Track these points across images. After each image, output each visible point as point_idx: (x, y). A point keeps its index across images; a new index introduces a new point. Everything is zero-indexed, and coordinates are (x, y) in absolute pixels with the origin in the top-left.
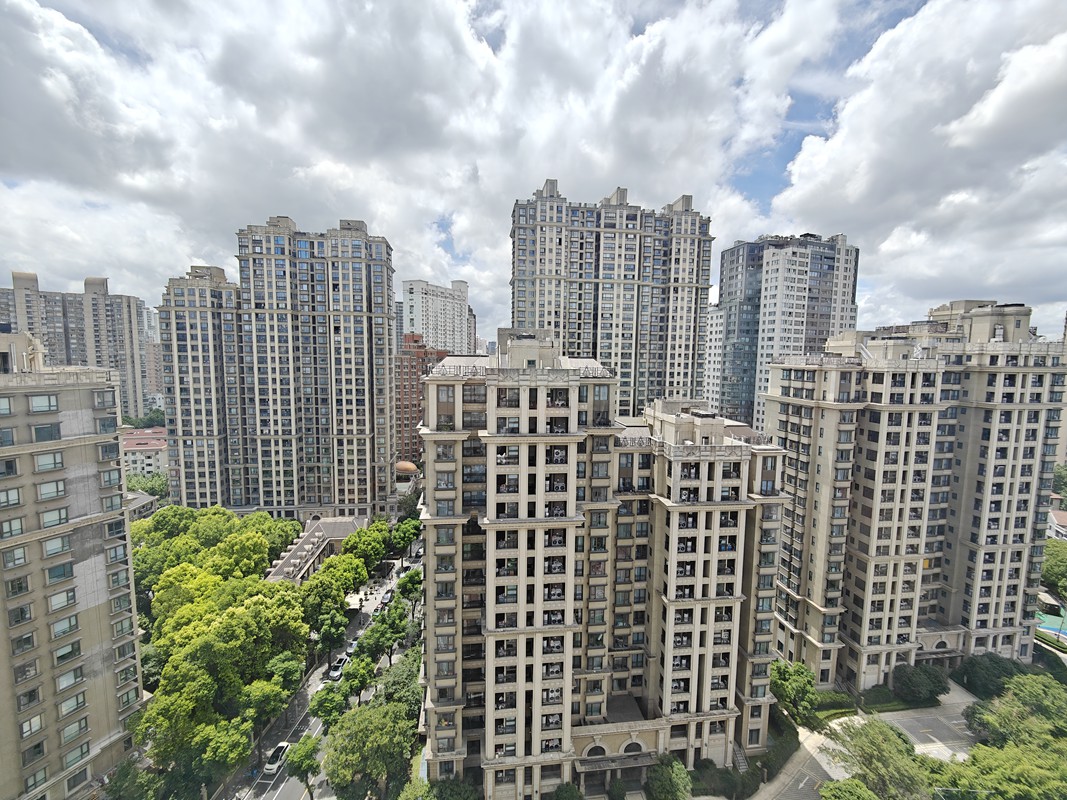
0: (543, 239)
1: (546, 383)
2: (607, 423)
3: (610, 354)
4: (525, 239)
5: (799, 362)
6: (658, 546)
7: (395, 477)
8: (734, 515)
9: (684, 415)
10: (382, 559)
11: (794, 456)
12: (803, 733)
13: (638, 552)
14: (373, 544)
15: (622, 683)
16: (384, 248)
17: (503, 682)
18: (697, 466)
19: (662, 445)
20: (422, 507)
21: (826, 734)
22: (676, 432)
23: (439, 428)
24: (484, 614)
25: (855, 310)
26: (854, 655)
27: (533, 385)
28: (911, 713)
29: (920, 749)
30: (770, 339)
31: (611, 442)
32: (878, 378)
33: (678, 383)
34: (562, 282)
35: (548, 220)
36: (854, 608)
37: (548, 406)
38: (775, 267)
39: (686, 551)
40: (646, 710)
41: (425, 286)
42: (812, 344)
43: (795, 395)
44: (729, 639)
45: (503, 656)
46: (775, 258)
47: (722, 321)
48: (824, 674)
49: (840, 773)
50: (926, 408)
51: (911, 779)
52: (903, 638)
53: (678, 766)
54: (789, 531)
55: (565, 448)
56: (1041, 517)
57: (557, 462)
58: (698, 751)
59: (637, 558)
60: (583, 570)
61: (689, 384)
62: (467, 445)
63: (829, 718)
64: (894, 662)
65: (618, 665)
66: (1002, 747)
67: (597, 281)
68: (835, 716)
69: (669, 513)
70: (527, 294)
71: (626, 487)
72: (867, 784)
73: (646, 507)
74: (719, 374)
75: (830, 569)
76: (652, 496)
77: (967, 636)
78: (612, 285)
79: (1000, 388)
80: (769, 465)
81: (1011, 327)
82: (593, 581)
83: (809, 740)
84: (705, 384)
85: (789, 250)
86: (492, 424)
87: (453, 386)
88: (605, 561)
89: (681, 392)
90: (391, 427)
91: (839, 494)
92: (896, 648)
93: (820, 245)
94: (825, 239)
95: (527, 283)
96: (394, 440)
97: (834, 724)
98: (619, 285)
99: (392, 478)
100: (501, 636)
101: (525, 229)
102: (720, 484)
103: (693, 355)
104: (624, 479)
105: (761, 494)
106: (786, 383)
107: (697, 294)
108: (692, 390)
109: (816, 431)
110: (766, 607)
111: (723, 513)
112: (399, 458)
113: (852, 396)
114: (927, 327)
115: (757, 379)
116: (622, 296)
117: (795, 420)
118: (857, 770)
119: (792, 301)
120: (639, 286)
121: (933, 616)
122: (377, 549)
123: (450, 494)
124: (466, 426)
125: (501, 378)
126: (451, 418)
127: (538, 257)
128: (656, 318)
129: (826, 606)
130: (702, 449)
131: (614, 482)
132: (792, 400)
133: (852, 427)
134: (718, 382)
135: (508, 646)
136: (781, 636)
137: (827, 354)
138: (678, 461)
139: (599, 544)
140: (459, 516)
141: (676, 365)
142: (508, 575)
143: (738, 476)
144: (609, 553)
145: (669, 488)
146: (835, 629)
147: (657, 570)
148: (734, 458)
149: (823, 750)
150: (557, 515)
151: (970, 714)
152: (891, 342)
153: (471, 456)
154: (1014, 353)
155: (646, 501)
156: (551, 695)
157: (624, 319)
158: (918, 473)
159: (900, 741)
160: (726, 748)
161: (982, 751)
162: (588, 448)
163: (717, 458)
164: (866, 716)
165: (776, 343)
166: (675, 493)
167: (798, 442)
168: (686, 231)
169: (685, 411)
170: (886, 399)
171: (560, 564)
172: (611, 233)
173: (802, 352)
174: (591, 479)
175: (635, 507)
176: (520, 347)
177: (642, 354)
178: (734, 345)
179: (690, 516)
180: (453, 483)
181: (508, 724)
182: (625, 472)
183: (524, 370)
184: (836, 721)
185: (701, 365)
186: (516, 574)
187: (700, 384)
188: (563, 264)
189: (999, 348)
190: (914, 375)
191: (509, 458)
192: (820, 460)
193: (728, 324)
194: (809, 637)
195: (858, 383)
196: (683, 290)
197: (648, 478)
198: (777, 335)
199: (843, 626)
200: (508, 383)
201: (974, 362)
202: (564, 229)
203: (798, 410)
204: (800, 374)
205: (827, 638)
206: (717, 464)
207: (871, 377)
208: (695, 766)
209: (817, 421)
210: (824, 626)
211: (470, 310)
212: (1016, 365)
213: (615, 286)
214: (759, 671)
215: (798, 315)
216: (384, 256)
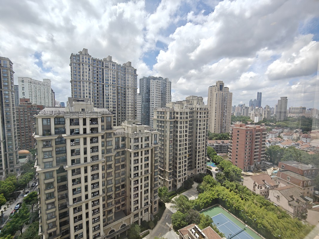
0: (83, 68)
1: (89, 116)
2: (111, 129)
3: (109, 107)
4: (76, 67)
5: (160, 110)
6: (128, 164)
7: (18, 157)
8: (148, 151)
9: (134, 125)
10: (14, 191)
11: (161, 133)
12: (166, 204)
13: (122, 166)
14: (8, 186)
15: (118, 208)
16: (8, 63)
17: (77, 222)
18: (138, 139)
19: (128, 134)
20: (36, 166)
21: (171, 202)
22: (132, 130)
23: (44, 135)
24: (68, 200)
25: (171, 97)
26: (176, 181)
27: (84, 117)
28: (187, 191)
29: (190, 199)
30: (153, 103)
31: (113, 134)
32: (177, 113)
33: (130, 116)
34: (91, 83)
35: (85, 62)
36: (175, 169)
37: (90, 124)
38: (153, 85)
39: (136, 163)
40: (126, 213)
41: (30, 80)
42: (162, 105)
43: (160, 118)
44: (148, 185)
45: (77, 212)
46: (153, 82)
47: (141, 98)
48: (170, 187)
49: (174, 211)
50: (187, 120)
51: (189, 206)
52: (185, 174)
53: (136, 226)
54: (160, 153)
55: (97, 138)
56: (206, 142)
57: (94, 142)
58: (141, 219)
59: (122, 168)
60: (105, 176)
61: (133, 116)
62: (57, 140)
63: (172, 198)
64: (183, 180)
65: (117, 203)
66: (203, 193)
67: (103, 84)
68: (173, 197)
69: (131, 153)
70: (77, 86)
71: (118, 147)
72: (180, 211)
73: (124, 153)
74: (141, 113)
75: (170, 161)
76: (126, 149)
77: (196, 170)
78: (109, 85)
79: (199, 115)
80: (156, 136)
81: (200, 102)
82: (108, 179)
83: (168, 205)
84: (137, 116)
85: (156, 81)
86: (68, 132)
87: (50, 119)
88: (112, 172)
89: (131, 118)
90: (15, 137)
91: (171, 142)
92: (184, 177)
93: (163, 80)
94: (164, 79)
95: (77, 82)
96: (17, 142)
97: (173, 199)
98: (111, 86)
99: (16, 158)
100: (76, 206)
101: (76, 63)
102: (144, 143)
103: (134, 107)
104: (117, 145)
105: (154, 144)
106: (158, 115)
107: (134, 90)
108: (134, 118)
109: (165, 127)
110: (156, 174)
111: (145, 151)
112: (20, 149)
113: (172, 118)
114: (186, 102)
115: (150, 114)
116: (112, 89)
117: (160, 124)
118: (178, 209)
119: (157, 94)
120: (117, 87)
121: (190, 167)
122: (11, 188)
123: (51, 159)
124: (56, 133)
125: (71, 115)
126: (49, 131)
127: (81, 74)
128: (123, 96)
129: (169, 170)
130: (139, 134)
131: (114, 146)
132: (160, 119)
133: (173, 125)
134: (141, 115)
135: (78, 208)
136: (160, 181)
137: (166, 107)
138: (133, 138)
139: (110, 167)
140: (54, 167)
141: (129, 110)
142: (77, 184)
143: (149, 140)
144: (113, 169)
145: (131, 146)
146: (171, 176)
147: (128, 170)
148: (147, 136)
149: (171, 207)
150: (95, 160)
151: (198, 188)
152: (179, 105)
153: (59, 144)
154: (201, 107)
155: (124, 151)
156: (95, 220)
157: (113, 96)
158: (186, 135)
159: (186, 198)
160: (149, 215)
161: (200, 195)
162: (105, 137)
163: (143, 136)
164: (179, 195)
165: (154, 105)
166: (132, 147)
167: (161, 130)
168: (130, 72)
169: (134, 123)
170: (179, 118)
171: (97, 176)
172: (107, 69)
173: (160, 107)
174: (106, 147)
175: (121, 153)
176: (78, 104)
177: (119, 107)
178: (144, 105)
179: (136, 153)
180: (51, 155)
181: (80, 235)
182: (117, 143)
183: (81, 112)
184: (173, 198)
185: (136, 110)
186: (80, 183)
187: (136, 116)
188: (91, 77)
189: (198, 106)
190: (184, 112)
191: (76, 143)
192: (166, 134)
193: (142, 99)
194: (166, 179)
195: (173, 115)
196: (130, 89)
197: (124, 144)
198: (154, 102)
199: (173, 175)
200: (74, 117)
201: (194, 109)
202: (91, 66)
203: (161, 122)
204: (161, 113)
205: (170, 178)
206: (143, 138)
207: (176, 113)
208: (141, 224)
209: (165, 124)
210: (169, 176)
211: (52, 90)
212: (201, 110)
213: (109, 86)
214: (156, 192)
215: (159, 97)
216: (9, 66)
